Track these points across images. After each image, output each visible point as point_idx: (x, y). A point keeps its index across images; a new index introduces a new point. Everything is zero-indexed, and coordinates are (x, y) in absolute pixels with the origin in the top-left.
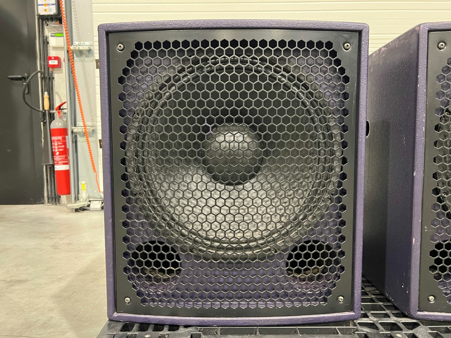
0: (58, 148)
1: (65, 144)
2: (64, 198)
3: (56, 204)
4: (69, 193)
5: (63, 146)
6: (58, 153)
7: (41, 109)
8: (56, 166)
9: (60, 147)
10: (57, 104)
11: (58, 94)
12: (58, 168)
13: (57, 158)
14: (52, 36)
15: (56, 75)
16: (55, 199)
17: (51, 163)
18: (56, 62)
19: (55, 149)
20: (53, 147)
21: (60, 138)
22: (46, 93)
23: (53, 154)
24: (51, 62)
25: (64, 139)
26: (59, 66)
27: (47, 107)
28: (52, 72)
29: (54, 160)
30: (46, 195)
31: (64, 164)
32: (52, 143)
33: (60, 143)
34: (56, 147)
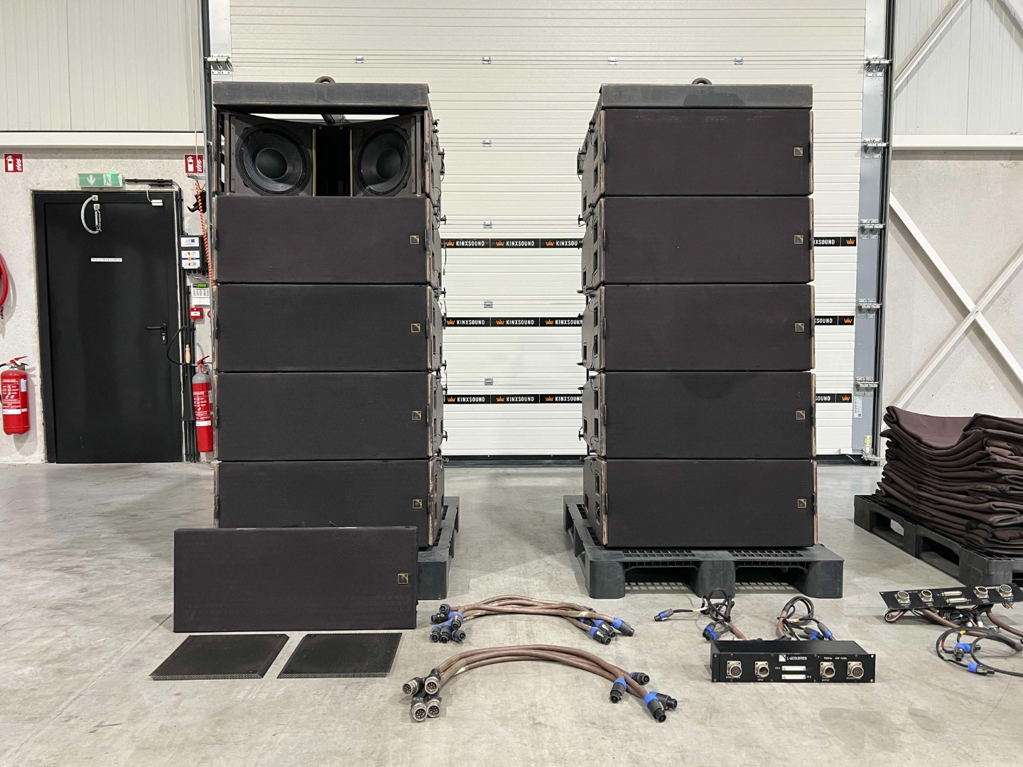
0: (201, 404)
1: (207, 399)
2: (203, 455)
3: (195, 462)
4: (211, 450)
5: (205, 402)
6: (200, 409)
7: (181, 362)
8: (197, 422)
9: (202, 402)
10: (198, 358)
11: (199, 345)
12: (199, 424)
13: (199, 414)
14: (194, 287)
15: (197, 326)
16: (194, 457)
17: (192, 419)
18: (198, 314)
19: (197, 404)
20: (195, 403)
21: (203, 393)
22: (187, 346)
23: (195, 409)
24: (193, 314)
25: (207, 394)
26: (202, 316)
27: (188, 361)
28: (194, 323)
29: (195, 416)
30: (184, 452)
31: (206, 420)
32: (193, 398)
33: (202, 399)
34: (198, 403)
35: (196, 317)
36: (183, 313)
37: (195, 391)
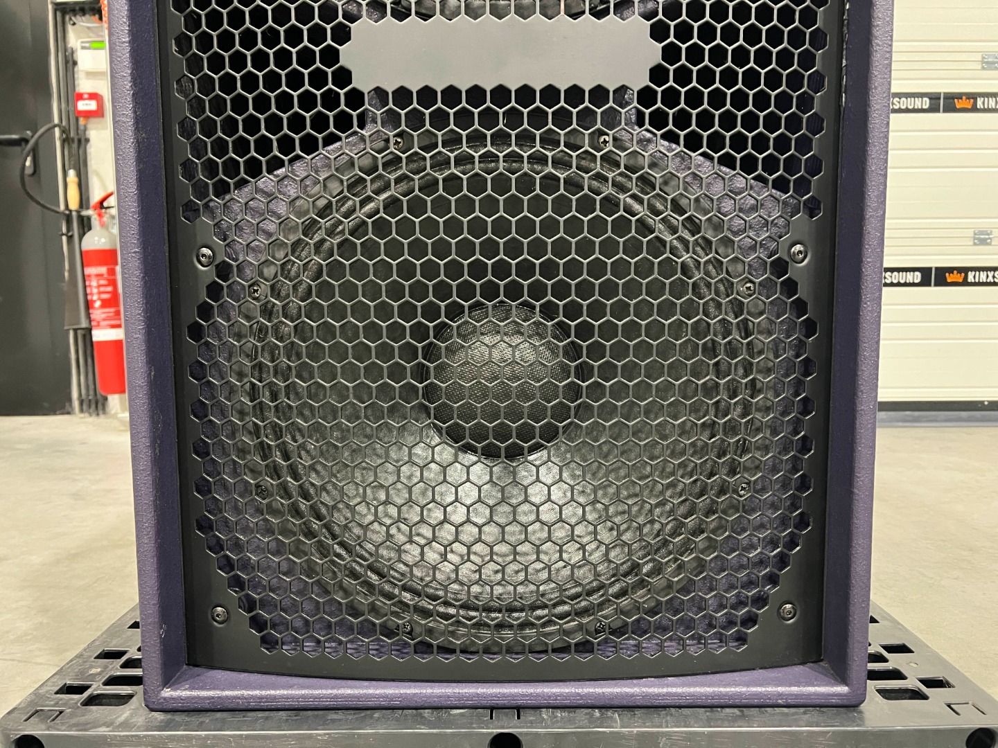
0: (100, 293)
2: (114, 401)
3: (98, 415)
5: (110, 289)
6: (98, 304)
7: (62, 207)
8: (94, 332)
9: (102, 289)
10: (96, 197)
11: (98, 175)
12: (99, 335)
13: (98, 313)
14: (83, 48)
15: (92, 134)
16: (96, 404)
17: (84, 324)
18: (92, 105)
19: (92, 294)
20: (88, 290)
21: (103, 270)
22: (72, 173)
23: (88, 305)
24: (82, 106)
25: (112, 272)
26: (99, 113)
27: (74, 204)
29: (90, 320)
30: (75, 394)
31: (113, 326)
32: (84, 281)
33: (102, 282)
34: (95, 291)
35: (88, 114)
36: (63, 106)
37: (89, 265)
